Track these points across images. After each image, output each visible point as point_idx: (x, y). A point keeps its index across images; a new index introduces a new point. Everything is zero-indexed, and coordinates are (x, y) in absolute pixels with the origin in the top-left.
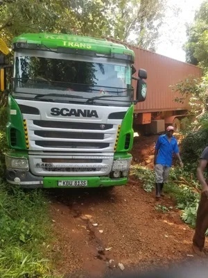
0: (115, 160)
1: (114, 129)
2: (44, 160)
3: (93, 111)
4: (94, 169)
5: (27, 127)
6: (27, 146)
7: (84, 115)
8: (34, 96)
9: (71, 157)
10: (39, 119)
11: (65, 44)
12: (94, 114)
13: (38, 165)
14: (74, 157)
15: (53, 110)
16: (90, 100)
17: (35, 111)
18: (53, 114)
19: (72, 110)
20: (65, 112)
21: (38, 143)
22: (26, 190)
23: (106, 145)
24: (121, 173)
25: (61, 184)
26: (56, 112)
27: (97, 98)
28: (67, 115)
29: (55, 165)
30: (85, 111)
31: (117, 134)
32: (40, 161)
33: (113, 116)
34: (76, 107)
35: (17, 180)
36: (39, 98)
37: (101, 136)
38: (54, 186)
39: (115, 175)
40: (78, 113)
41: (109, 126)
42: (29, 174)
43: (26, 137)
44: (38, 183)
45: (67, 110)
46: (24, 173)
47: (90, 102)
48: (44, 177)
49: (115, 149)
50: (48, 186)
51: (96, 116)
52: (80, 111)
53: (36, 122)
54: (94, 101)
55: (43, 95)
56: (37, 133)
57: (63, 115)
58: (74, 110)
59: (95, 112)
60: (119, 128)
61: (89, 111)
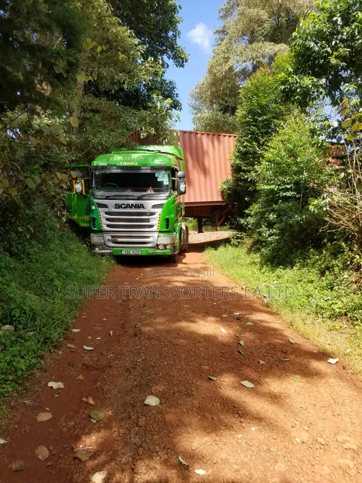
0: (158, 237)
1: (157, 216)
2: (112, 237)
3: (141, 205)
4: (145, 243)
5: (101, 216)
6: (102, 228)
7: (135, 207)
8: (105, 197)
9: (129, 235)
10: (108, 211)
11: (121, 164)
12: (142, 206)
13: (109, 240)
14: (131, 235)
15: (116, 205)
16: (139, 197)
17: (105, 206)
18: (116, 208)
19: (128, 205)
20: (123, 206)
21: (108, 226)
22: (103, 255)
23: (151, 226)
24: (165, 246)
25: (123, 253)
26: (118, 206)
27: (144, 196)
28: (125, 207)
29: (119, 240)
30: (136, 204)
31: (159, 219)
32: (110, 238)
33: (154, 207)
34: (131, 202)
35: (97, 249)
36: (107, 198)
37: (148, 220)
38: (120, 254)
39: (160, 247)
40: (131, 206)
41: (152, 214)
42: (103, 246)
43: (101, 222)
44: (109, 251)
45: (124, 205)
46: (100, 245)
47: (139, 198)
48: (113, 248)
49: (158, 229)
50: (115, 254)
51: (143, 207)
52: (132, 205)
53: (106, 213)
54: (142, 198)
55: (110, 196)
56: (108, 219)
57: (122, 208)
58: (129, 205)
59: (142, 205)
60: (160, 215)
61: (138, 204)
